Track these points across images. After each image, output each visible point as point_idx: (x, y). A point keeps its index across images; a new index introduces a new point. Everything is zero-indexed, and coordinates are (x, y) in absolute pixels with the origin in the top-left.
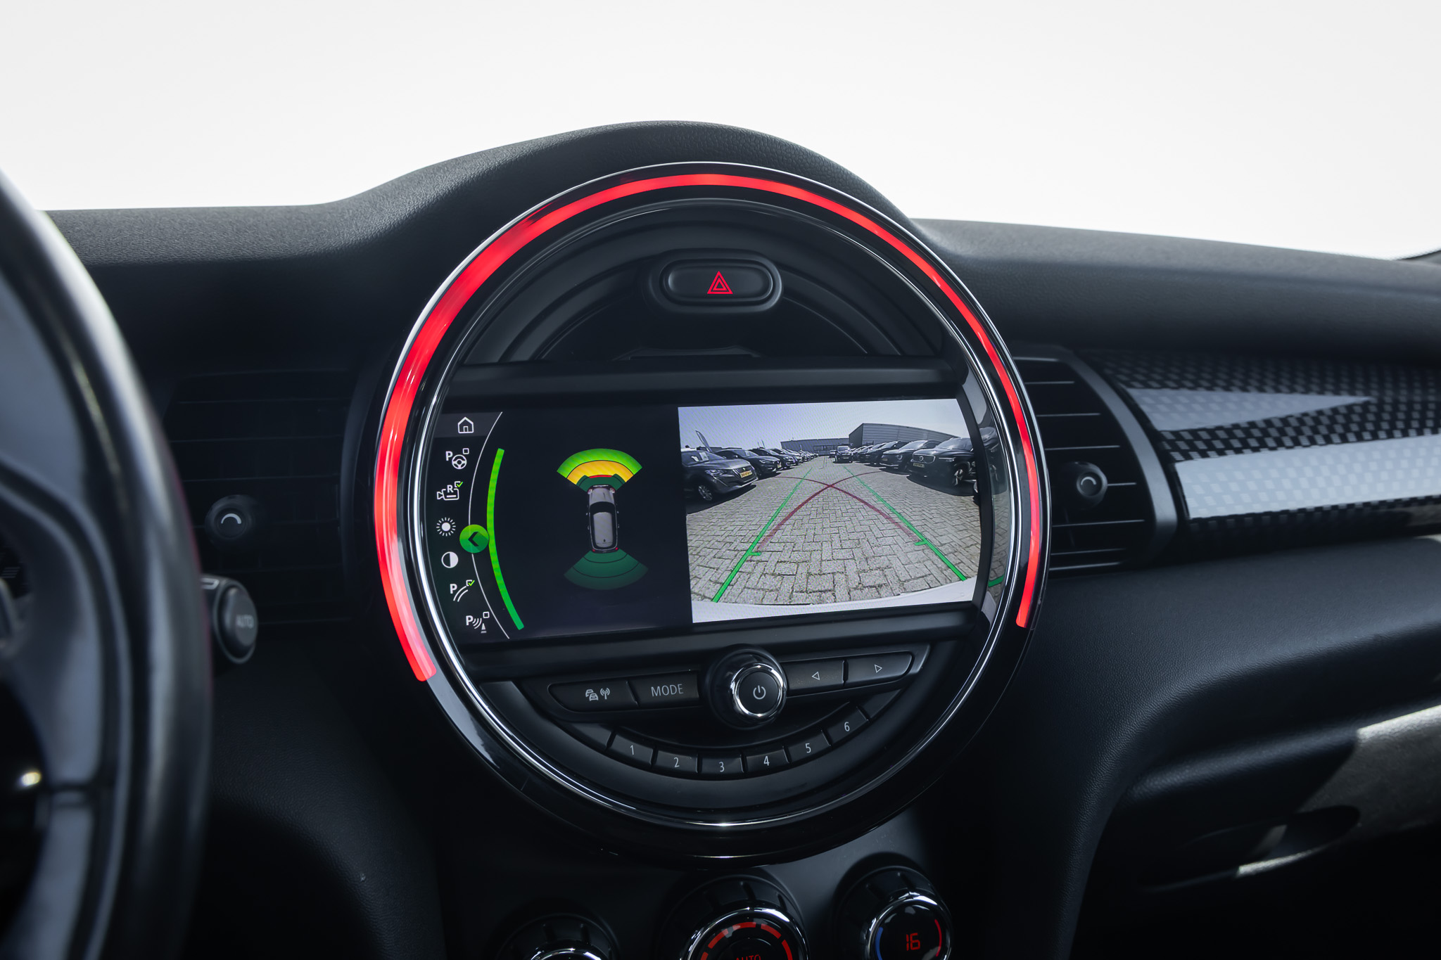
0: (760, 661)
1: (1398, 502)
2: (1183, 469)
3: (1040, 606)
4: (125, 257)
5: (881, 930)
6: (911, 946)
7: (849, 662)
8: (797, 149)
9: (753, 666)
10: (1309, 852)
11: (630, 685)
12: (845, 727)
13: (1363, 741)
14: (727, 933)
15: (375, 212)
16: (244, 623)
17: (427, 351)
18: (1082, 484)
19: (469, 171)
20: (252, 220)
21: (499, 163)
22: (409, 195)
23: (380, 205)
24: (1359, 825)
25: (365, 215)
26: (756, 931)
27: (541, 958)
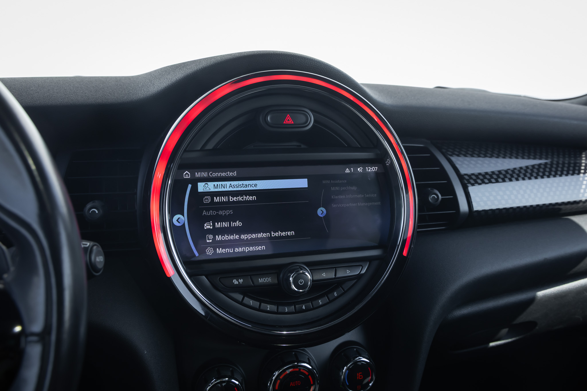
0: (302, 270)
1: (556, 204)
2: (472, 189)
3: (412, 248)
4: (51, 102)
5: (347, 371)
6: (359, 377)
7: (337, 269)
8: (321, 63)
9: (299, 271)
10: (517, 338)
11: (250, 277)
12: (335, 294)
13: (538, 299)
14: (288, 372)
15: (151, 85)
16: (99, 260)
18: (431, 198)
19: (189, 70)
20: (102, 85)
21: (201, 67)
22: (165, 79)
23: (153, 82)
24: (537, 328)
25: (147, 86)
26: (299, 372)
27: (215, 382)
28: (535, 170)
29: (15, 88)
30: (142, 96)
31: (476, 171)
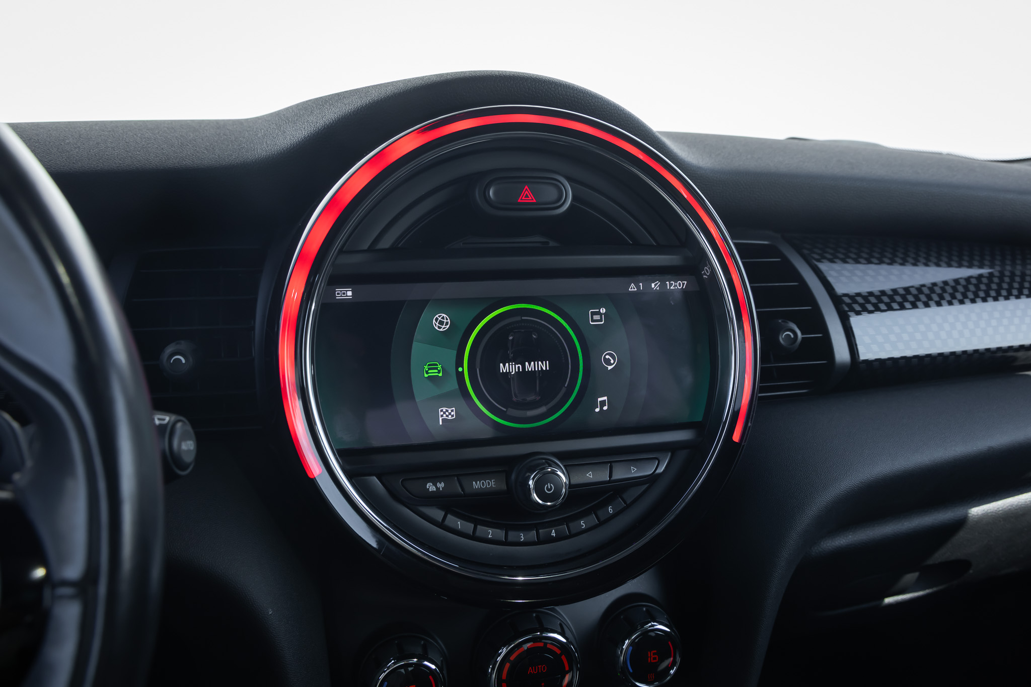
0: (550, 466)
1: (1010, 348)
2: (858, 322)
3: (750, 427)
4: (102, 165)
5: (631, 648)
6: (652, 658)
7: (613, 464)
8: (585, 93)
9: (545, 469)
10: (935, 589)
11: (458, 479)
12: (609, 510)
13: (974, 520)
14: (526, 646)
15: (280, 133)
16: (187, 447)
18: (783, 337)
19: (347, 106)
21: (369, 101)
22: (304, 122)
24: (971, 571)
25: (273, 135)
26: (544, 649)
27: (394, 665)
28: (972, 288)
29: (38, 140)
30: (264, 153)
31: (864, 289)
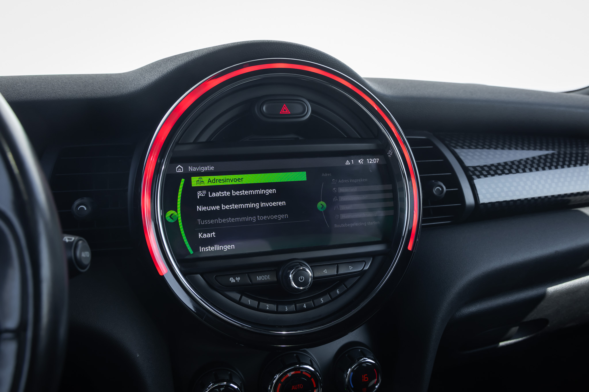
0: (302, 266)
1: (566, 195)
2: (478, 182)
3: (417, 241)
4: (38, 97)
5: (352, 373)
6: (364, 379)
7: (339, 265)
8: (317, 52)
9: (299, 268)
10: (528, 337)
11: (248, 275)
12: (337, 292)
13: (550, 294)
14: (289, 375)
15: (142, 78)
16: (85, 255)
17: (163, 138)
18: (435, 190)
19: (180, 61)
20: (91, 81)
21: (193, 58)
22: (156, 71)
23: (144, 75)
24: (549, 326)
25: (138, 79)
26: (300, 375)
27: (213, 386)
28: (542, 161)
29: (1, 84)
30: (133, 89)
31: (482, 163)
